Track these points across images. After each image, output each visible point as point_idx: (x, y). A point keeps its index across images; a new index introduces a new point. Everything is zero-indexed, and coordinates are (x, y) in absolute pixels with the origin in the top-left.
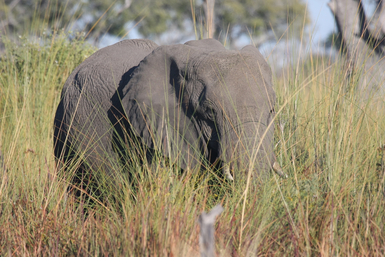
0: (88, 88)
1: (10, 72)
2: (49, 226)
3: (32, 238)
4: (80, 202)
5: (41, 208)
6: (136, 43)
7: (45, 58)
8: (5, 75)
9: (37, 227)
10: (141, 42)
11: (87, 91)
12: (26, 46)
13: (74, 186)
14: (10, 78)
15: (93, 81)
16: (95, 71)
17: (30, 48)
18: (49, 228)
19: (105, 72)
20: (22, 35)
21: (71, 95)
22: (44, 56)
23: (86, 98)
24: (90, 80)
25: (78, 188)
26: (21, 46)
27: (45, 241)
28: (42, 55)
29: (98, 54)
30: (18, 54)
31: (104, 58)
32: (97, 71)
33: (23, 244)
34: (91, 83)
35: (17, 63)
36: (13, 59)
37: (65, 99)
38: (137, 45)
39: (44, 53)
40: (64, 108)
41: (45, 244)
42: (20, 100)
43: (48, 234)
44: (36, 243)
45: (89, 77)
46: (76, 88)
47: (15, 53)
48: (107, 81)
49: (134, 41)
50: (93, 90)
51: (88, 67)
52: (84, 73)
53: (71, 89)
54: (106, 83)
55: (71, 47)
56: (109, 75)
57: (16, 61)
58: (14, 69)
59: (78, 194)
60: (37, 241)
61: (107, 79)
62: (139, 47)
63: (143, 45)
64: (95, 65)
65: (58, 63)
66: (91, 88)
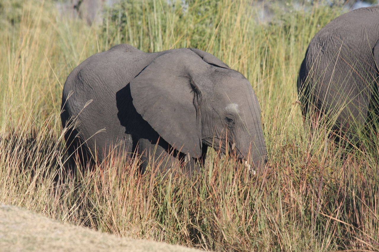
0: (330, 47)
1: (278, 35)
2: (312, 167)
3: (298, 178)
4: (340, 147)
5: (306, 152)
6: (370, 10)
7: (309, 22)
8: (274, 37)
9: (302, 168)
10: (374, 9)
11: (329, 50)
12: (293, 12)
13: (334, 133)
14: (278, 40)
15: (334, 41)
16: (336, 34)
17: (296, 14)
18: (313, 169)
19: (345, 33)
20: (289, 3)
21: (312, 54)
22: (308, 21)
23: (327, 56)
24: (331, 40)
25: (337, 135)
26: (288, 12)
27: (309, 180)
28: (306, 20)
29: (336, 20)
30: (286, 19)
31: (343, 23)
32: (337, 33)
33: (290, 182)
34: (333, 43)
35: (285, 27)
36: (281, 24)
37: (308, 58)
38: (371, 11)
39: (308, 18)
40: (307, 65)
41: (309, 182)
42: (287, 58)
43: (312, 174)
44: (301, 182)
45: (330, 38)
46: (318, 49)
47: (283, 18)
48: (347, 40)
49: (368, 8)
50: (334, 48)
51: (329, 31)
52: (326, 36)
53: (313, 50)
54: (346, 41)
55: (331, 13)
56: (348, 34)
57: (284, 25)
58: (282, 32)
59: (337, 140)
60: (302, 180)
61: (347, 38)
62: (373, 12)
63: (377, 10)
64: (335, 29)
65: (320, 27)
66: (332, 47)
